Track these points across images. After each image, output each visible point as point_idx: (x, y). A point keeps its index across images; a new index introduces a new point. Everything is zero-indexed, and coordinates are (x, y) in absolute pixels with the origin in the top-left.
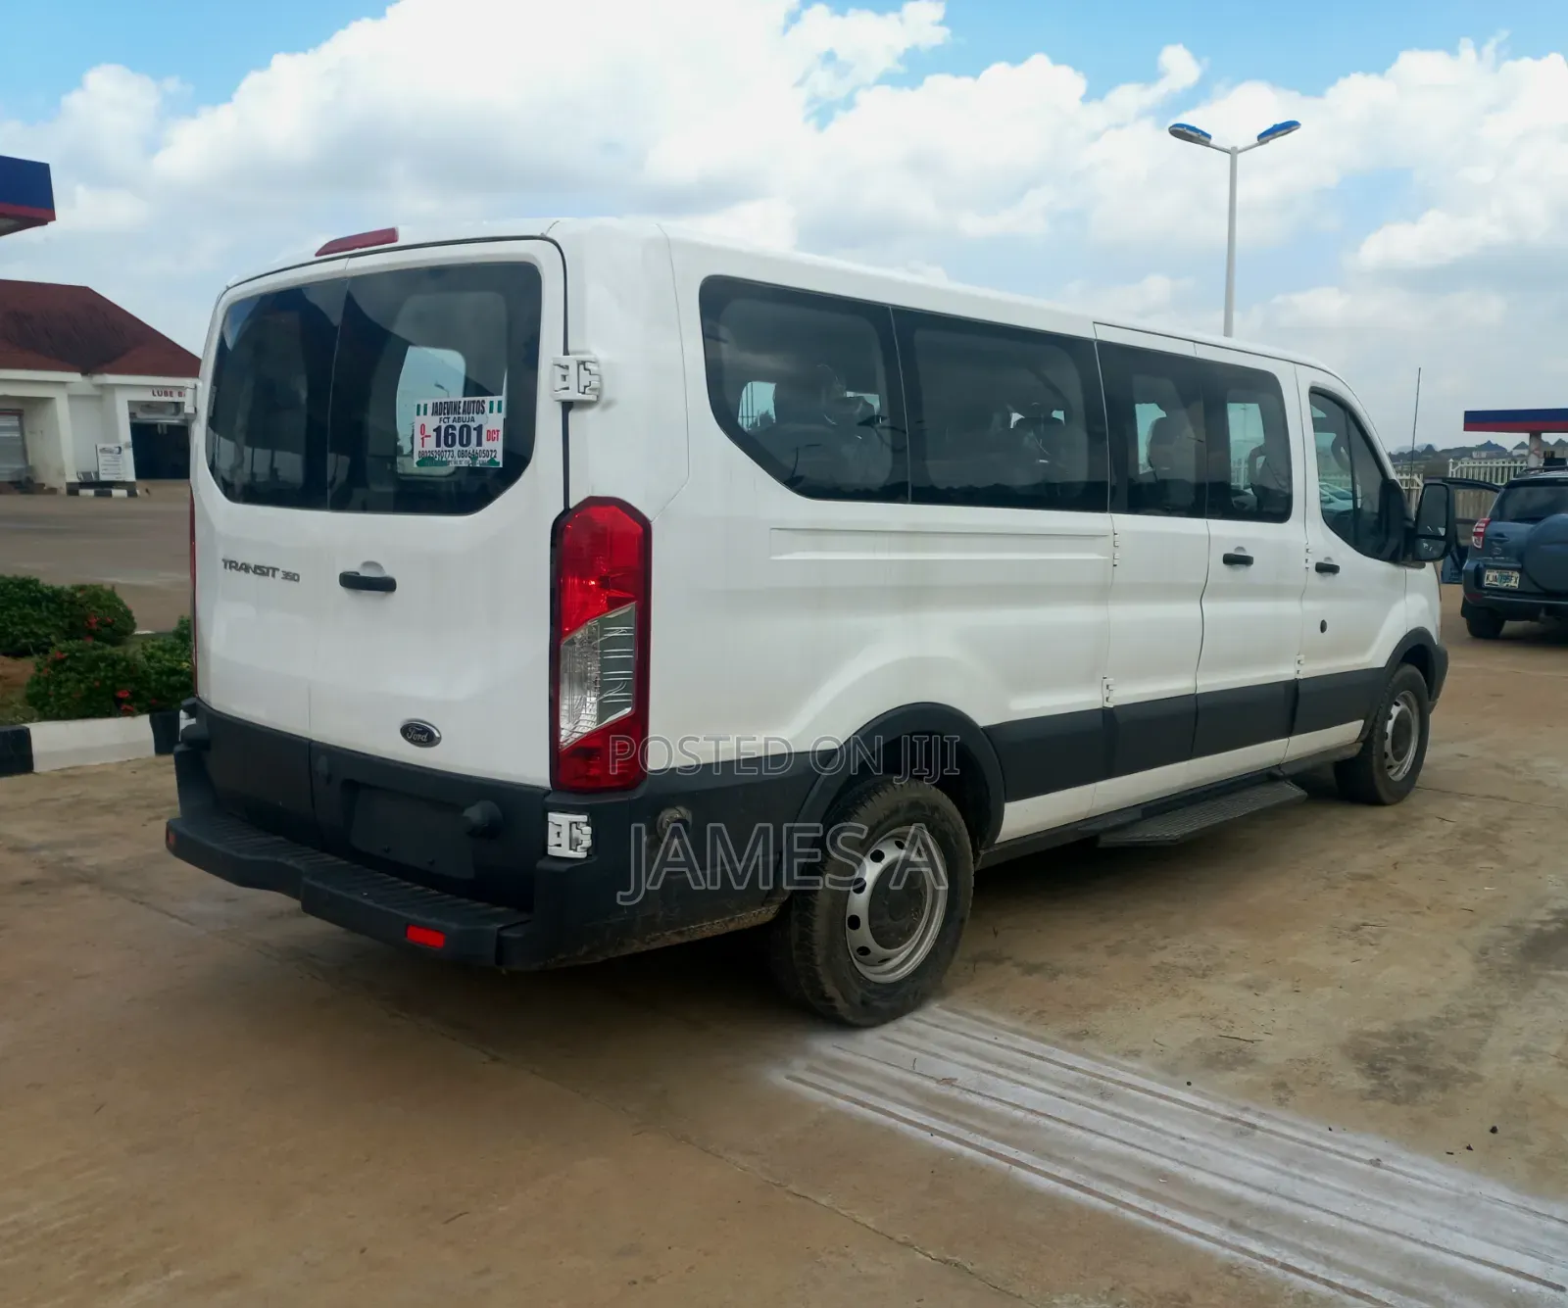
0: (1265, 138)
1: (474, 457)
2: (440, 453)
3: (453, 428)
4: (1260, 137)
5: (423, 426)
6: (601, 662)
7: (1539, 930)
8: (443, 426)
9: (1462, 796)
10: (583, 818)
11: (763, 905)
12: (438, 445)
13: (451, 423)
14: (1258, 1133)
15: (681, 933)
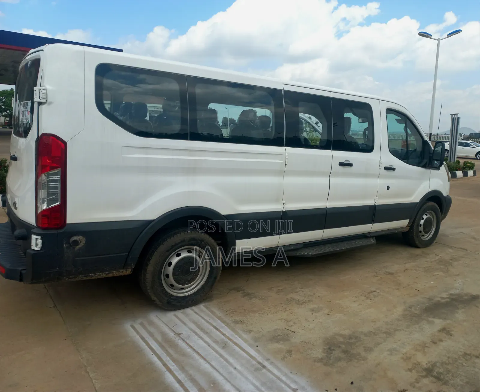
0: (450, 35)
1: (26, 120)
2: (23, 119)
4: (448, 35)
6: (48, 187)
7: (439, 301)
9: (450, 247)
10: (40, 237)
11: (123, 269)
14: (264, 370)
15: (86, 276)
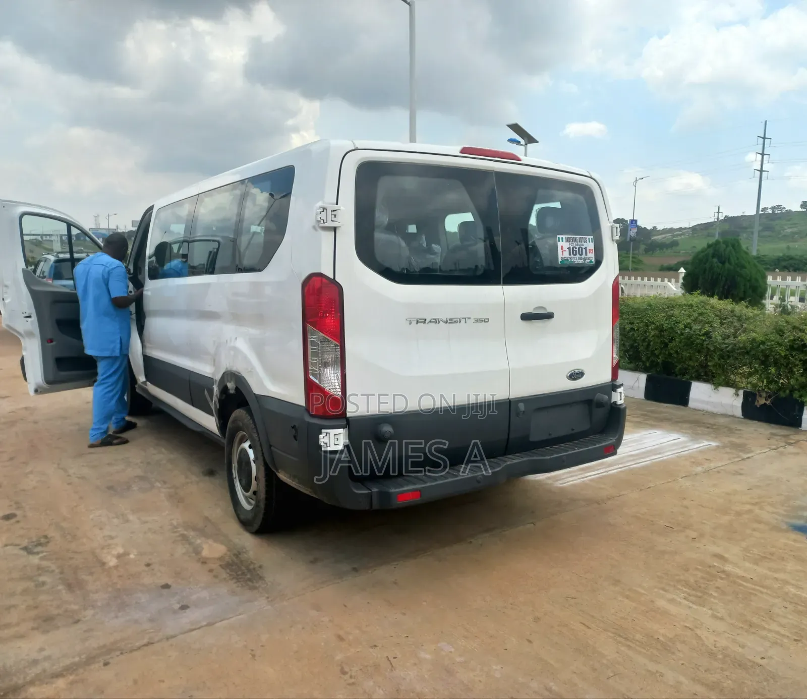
1: (584, 260)
2: (570, 258)
3: (576, 248)
5: (562, 247)
8: (571, 247)
12: (570, 254)
13: (574, 246)
